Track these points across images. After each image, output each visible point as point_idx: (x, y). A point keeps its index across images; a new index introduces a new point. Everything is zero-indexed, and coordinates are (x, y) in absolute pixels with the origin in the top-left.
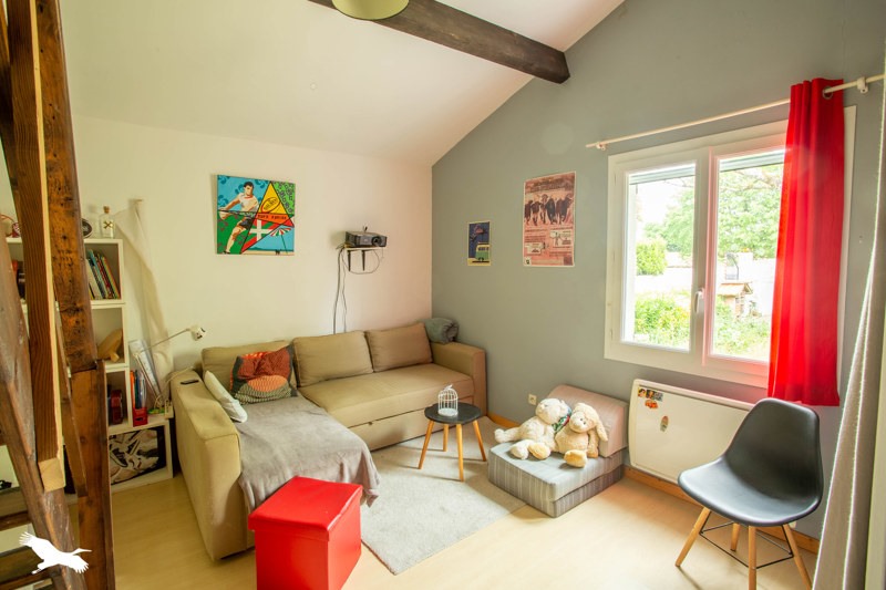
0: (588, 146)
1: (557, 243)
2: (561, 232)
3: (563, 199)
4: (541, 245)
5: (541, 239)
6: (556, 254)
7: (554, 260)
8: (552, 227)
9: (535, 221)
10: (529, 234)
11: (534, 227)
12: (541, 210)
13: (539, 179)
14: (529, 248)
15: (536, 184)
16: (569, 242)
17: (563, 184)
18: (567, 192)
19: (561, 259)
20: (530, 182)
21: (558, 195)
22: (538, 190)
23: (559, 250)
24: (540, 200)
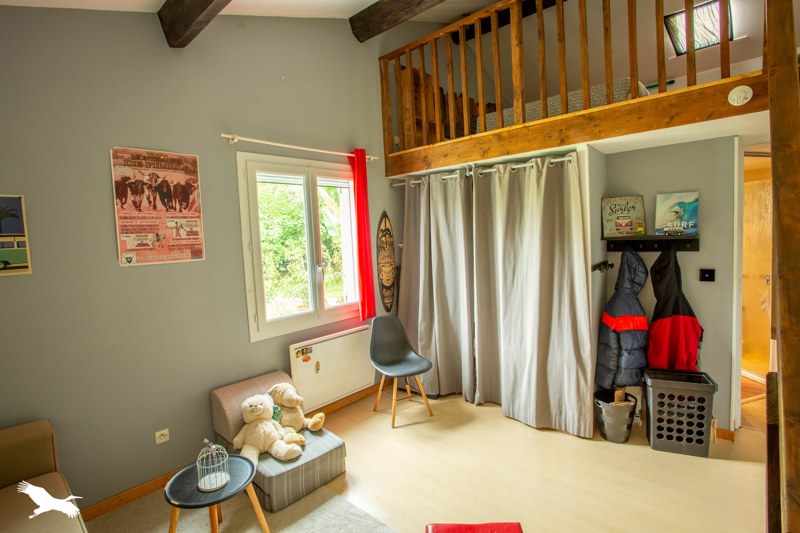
0: (223, 135)
1: (178, 234)
2: (183, 221)
3: (183, 183)
4: (151, 237)
5: (152, 229)
6: (180, 248)
7: (177, 254)
8: (169, 214)
9: (137, 206)
10: (127, 222)
11: (135, 213)
12: (147, 192)
13: (143, 151)
14: (131, 241)
15: (137, 157)
16: (196, 233)
17: (181, 166)
18: (188, 177)
19: (188, 253)
20: (125, 152)
21: (176, 178)
22: (140, 165)
23: (184, 242)
24: (146, 179)
